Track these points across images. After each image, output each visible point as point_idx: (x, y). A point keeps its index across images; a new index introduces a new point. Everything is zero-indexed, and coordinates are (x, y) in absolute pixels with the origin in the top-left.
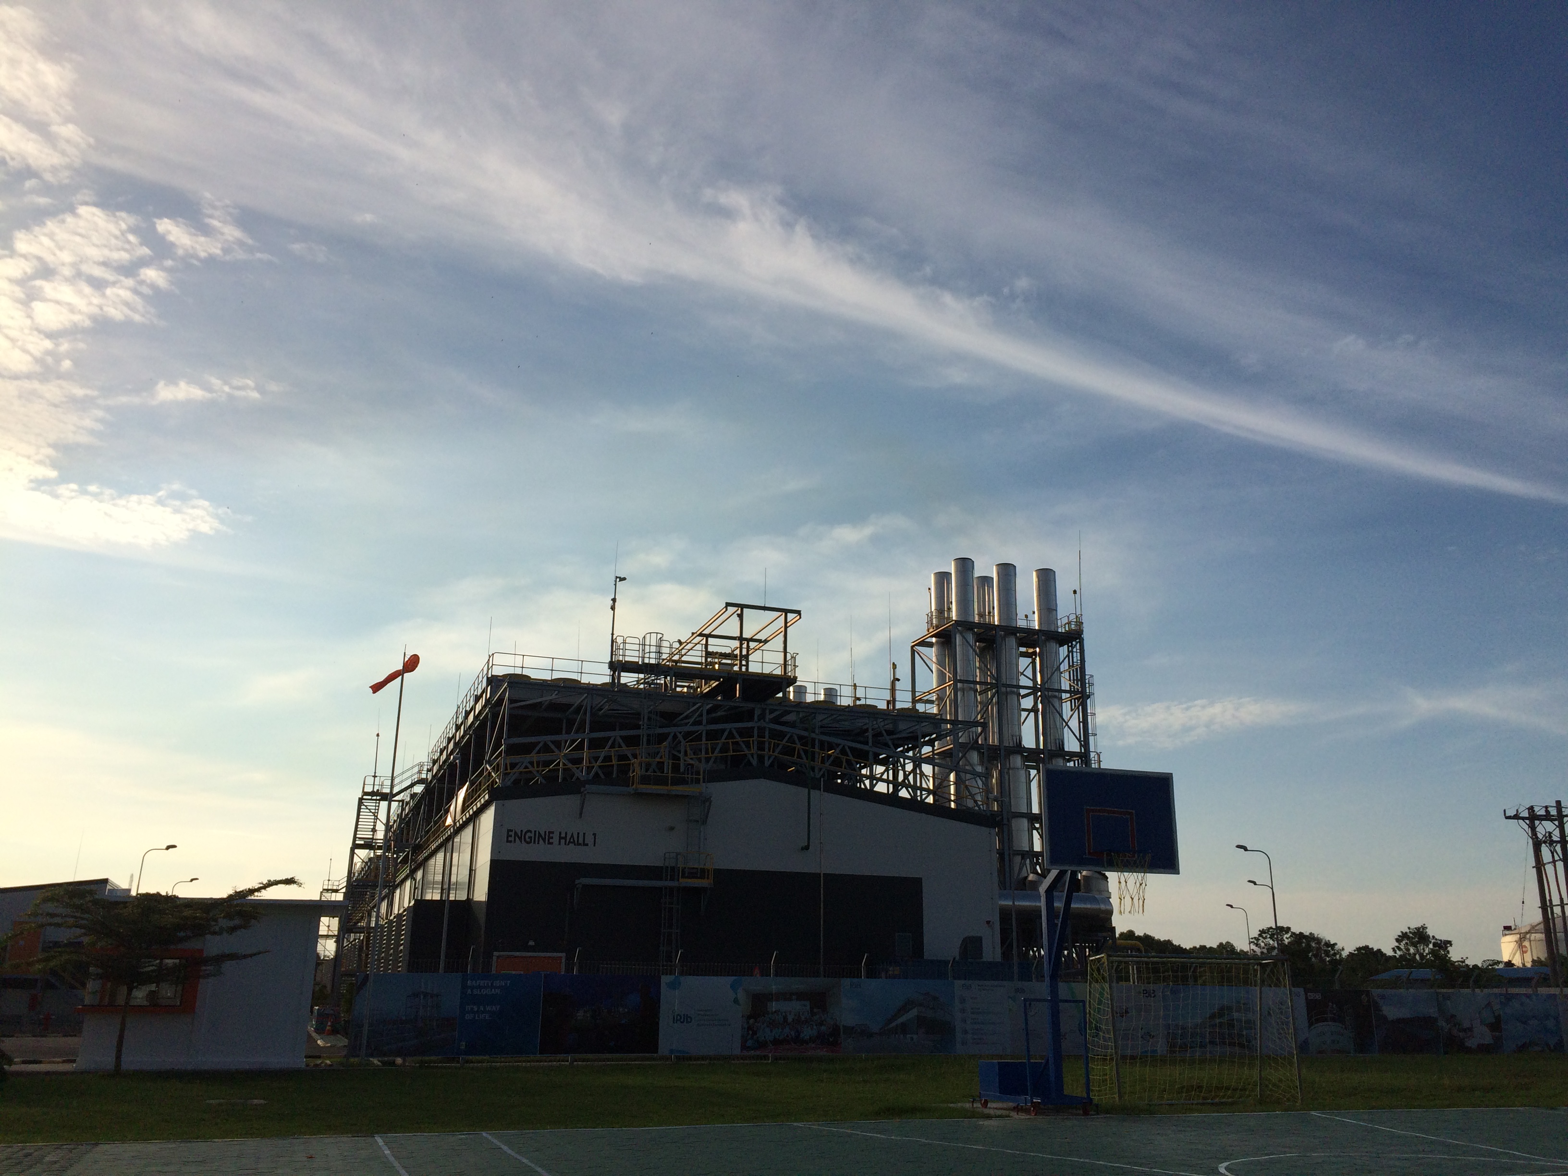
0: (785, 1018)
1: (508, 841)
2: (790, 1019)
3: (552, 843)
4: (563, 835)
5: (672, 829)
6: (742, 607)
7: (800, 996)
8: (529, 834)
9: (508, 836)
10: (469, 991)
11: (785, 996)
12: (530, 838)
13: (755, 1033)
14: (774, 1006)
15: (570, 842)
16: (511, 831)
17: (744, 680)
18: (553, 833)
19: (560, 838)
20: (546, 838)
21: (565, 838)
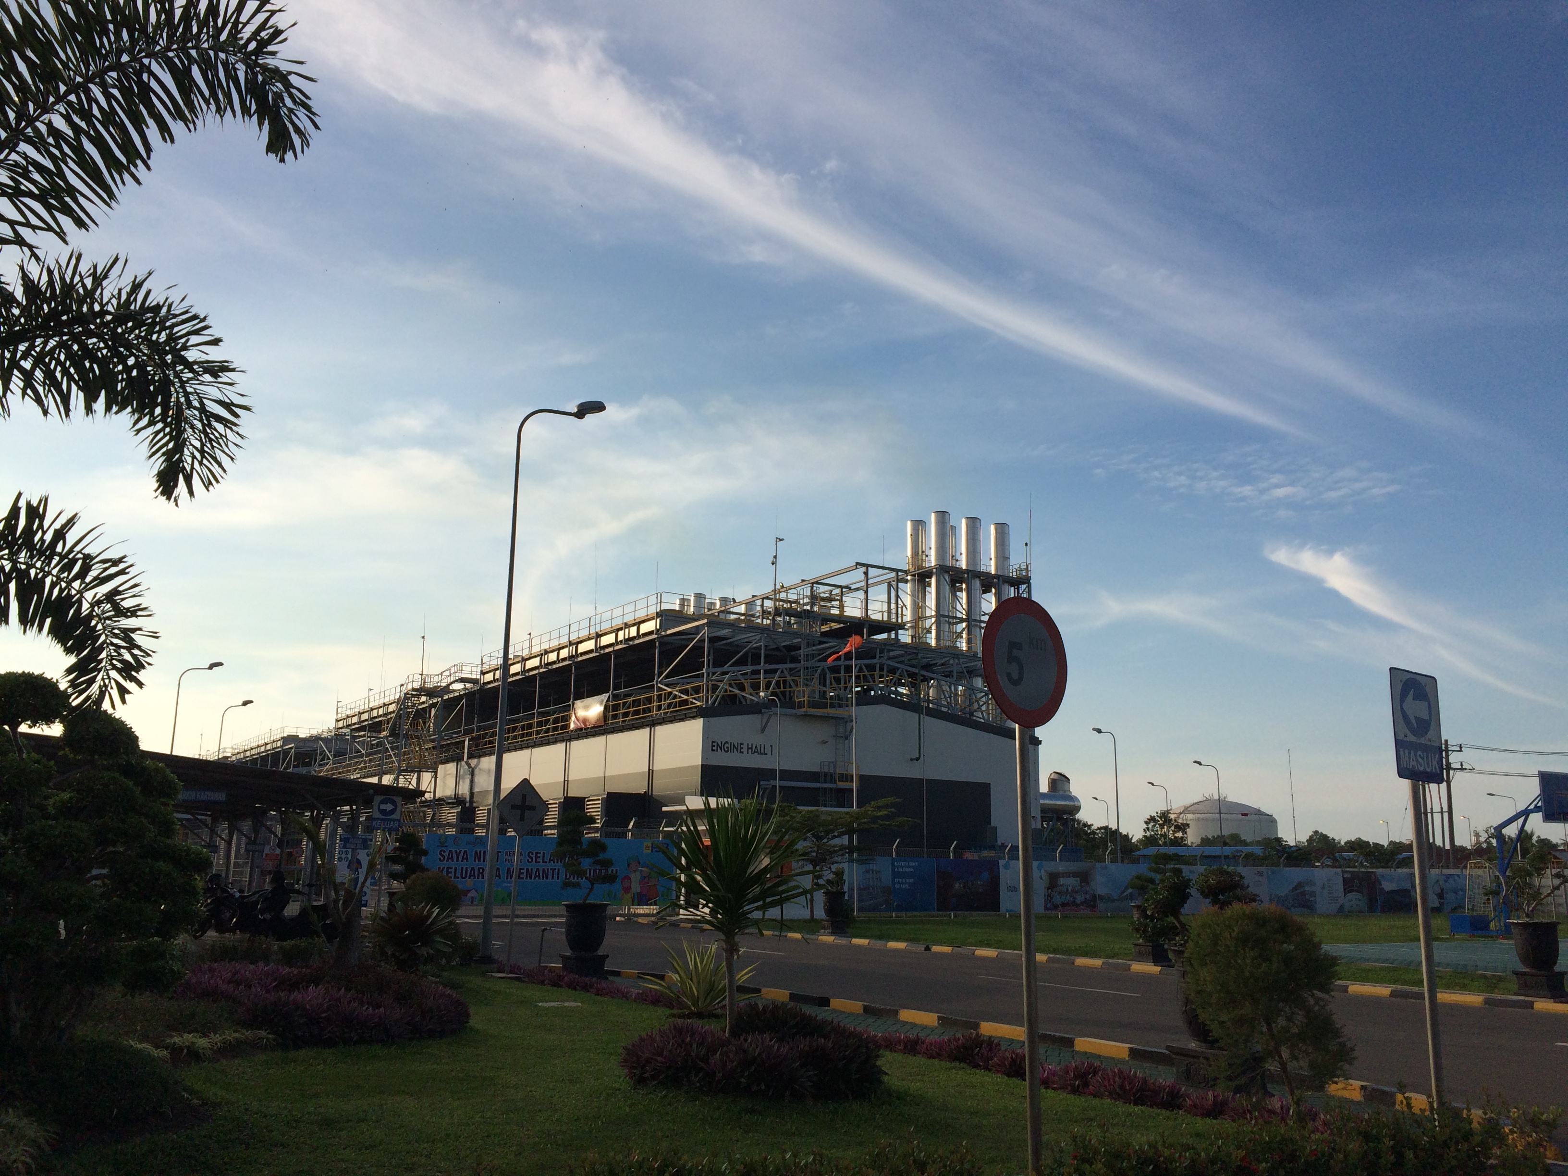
0: (1067, 890)
1: (713, 750)
2: (1070, 890)
3: (743, 753)
4: (750, 746)
5: (824, 742)
6: (868, 566)
7: (1075, 875)
8: (726, 745)
9: (713, 746)
10: (896, 870)
11: (1067, 875)
12: (727, 748)
13: (1052, 898)
14: (1062, 881)
15: (755, 752)
16: (715, 742)
17: (869, 625)
18: (742, 744)
19: (748, 749)
20: (737, 748)
21: (751, 748)
